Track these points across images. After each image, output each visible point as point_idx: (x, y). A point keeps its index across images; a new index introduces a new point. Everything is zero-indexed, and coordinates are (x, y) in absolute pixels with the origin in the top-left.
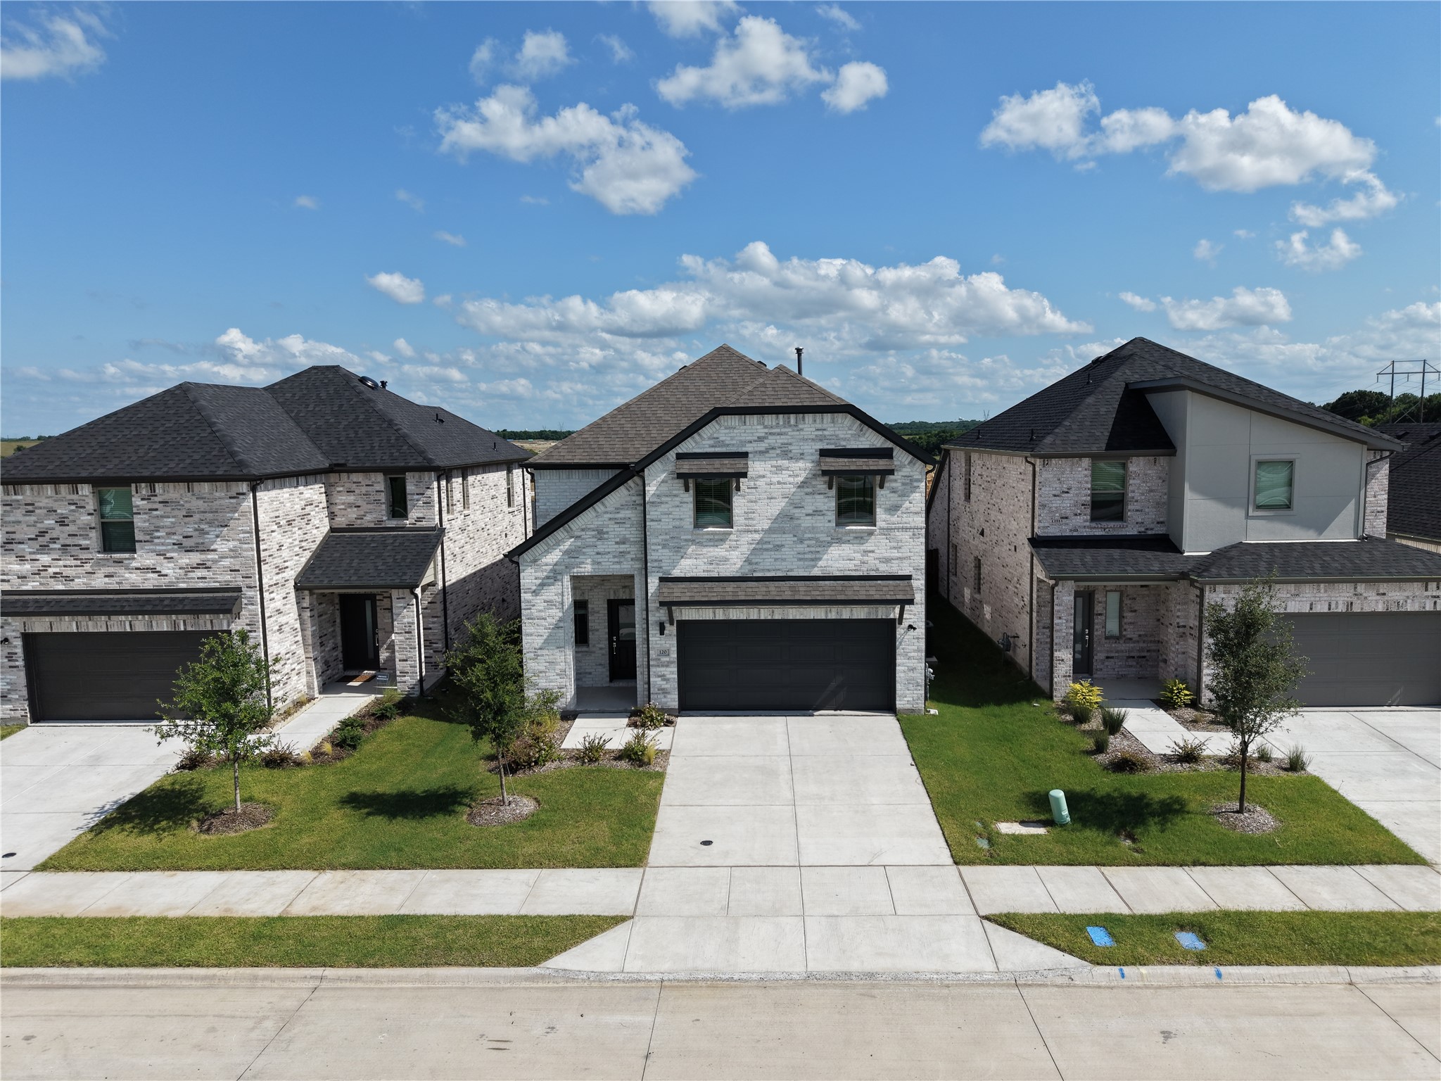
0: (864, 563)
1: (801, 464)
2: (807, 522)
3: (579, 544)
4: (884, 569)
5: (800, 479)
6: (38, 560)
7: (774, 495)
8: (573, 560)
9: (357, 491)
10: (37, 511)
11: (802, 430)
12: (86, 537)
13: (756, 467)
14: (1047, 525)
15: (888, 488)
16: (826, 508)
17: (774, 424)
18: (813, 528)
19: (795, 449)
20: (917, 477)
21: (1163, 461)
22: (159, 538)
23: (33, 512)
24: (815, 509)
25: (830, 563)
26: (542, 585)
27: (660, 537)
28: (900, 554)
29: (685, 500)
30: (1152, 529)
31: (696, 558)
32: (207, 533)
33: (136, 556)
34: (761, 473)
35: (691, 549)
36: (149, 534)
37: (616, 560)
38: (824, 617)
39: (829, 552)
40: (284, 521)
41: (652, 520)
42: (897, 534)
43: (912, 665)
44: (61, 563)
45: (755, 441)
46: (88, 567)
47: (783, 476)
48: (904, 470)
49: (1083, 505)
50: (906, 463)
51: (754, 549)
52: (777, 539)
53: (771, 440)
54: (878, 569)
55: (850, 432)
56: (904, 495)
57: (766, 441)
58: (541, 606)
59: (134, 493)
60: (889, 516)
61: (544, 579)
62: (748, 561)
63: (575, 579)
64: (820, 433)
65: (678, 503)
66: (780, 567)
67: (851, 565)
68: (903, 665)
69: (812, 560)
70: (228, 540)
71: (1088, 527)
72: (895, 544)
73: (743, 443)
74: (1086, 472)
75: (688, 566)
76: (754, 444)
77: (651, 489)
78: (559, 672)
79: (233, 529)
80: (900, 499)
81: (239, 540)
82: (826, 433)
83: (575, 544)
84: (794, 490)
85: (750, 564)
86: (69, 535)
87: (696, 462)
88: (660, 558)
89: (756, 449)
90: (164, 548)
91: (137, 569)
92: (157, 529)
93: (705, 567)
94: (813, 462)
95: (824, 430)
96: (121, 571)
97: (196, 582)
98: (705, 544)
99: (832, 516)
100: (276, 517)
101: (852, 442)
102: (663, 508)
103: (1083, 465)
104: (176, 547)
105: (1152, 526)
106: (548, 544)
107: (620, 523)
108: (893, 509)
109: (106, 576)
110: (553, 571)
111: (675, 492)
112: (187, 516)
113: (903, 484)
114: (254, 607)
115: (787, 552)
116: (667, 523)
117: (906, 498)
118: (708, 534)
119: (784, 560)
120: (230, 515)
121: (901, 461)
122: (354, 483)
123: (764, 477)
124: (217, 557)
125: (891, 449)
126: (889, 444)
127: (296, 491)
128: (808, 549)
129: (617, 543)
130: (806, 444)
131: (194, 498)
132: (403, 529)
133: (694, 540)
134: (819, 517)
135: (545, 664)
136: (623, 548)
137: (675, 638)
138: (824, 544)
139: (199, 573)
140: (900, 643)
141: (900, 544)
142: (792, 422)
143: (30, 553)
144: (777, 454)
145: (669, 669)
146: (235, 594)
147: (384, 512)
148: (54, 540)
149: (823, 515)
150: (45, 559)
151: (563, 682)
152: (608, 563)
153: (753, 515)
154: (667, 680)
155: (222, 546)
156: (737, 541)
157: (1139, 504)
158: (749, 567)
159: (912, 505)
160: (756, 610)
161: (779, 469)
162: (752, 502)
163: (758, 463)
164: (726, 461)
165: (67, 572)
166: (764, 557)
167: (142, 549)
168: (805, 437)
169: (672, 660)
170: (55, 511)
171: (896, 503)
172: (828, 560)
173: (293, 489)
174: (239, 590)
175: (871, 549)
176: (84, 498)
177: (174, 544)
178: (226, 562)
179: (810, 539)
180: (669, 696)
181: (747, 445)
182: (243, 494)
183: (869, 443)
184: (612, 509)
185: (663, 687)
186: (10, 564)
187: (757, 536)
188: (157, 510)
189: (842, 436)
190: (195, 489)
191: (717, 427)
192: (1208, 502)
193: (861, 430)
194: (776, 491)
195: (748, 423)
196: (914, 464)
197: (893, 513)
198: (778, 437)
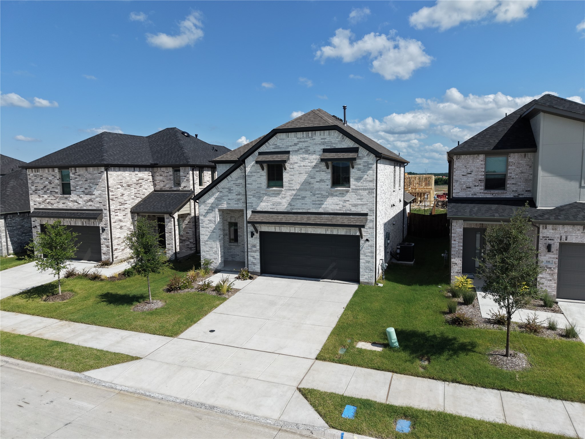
0: (344, 206)
1: (314, 156)
2: (317, 186)
3: (221, 195)
4: (354, 210)
5: (314, 164)
6: (44, 197)
7: (302, 172)
8: (219, 202)
9: (163, 175)
10: (43, 178)
11: (314, 139)
12: (57, 188)
13: (294, 158)
14: (458, 191)
15: (356, 168)
16: (326, 178)
17: (301, 137)
18: (320, 188)
19: (311, 149)
20: (371, 162)
21: (530, 155)
22: (78, 189)
23: (42, 179)
24: (321, 179)
25: (328, 206)
26: (207, 213)
27: (252, 192)
28: (362, 203)
29: (262, 174)
30: (522, 195)
31: (267, 202)
32: (92, 188)
33: (71, 196)
34: (296, 161)
35: (265, 198)
36: (75, 188)
37: (236, 202)
38: (325, 233)
39: (327, 200)
40: (126, 185)
41: (249, 184)
42: (361, 192)
43: (368, 259)
44: (50, 198)
45: (293, 145)
46: (57, 200)
47: (306, 162)
48: (364, 158)
49: (480, 180)
50: (365, 155)
51: (293, 198)
52: (303, 194)
53: (300, 145)
54: (351, 210)
55: (337, 140)
56: (364, 172)
57: (298, 145)
58: (207, 222)
59: (70, 172)
60: (356, 183)
61: (208, 210)
62: (290, 204)
63: (220, 210)
64: (323, 140)
65: (259, 176)
66: (305, 208)
67: (338, 207)
68: (363, 259)
69: (319, 204)
70: (98, 190)
71: (482, 193)
72: (359, 197)
73: (288, 147)
74: (482, 163)
75: (263, 206)
76: (293, 147)
77: (248, 169)
78: (214, 252)
79: (100, 186)
80: (362, 174)
81: (102, 190)
82: (326, 140)
83: (220, 195)
84: (311, 169)
85: (291, 205)
86: (52, 188)
87: (266, 156)
88: (252, 202)
89: (293, 149)
90: (79, 193)
91: (72, 201)
92: (77, 185)
93: (271, 207)
94: (320, 155)
95: (325, 139)
96: (67, 202)
97: (89, 207)
98: (271, 195)
99: (329, 183)
100: (120, 183)
101: (338, 145)
102: (253, 178)
103: (480, 158)
104: (83, 193)
105: (522, 193)
106: (209, 195)
107: (238, 185)
108: (359, 179)
109: (63, 204)
110: (211, 206)
111: (258, 171)
112: (86, 181)
113: (364, 166)
114: (106, 217)
115: (308, 200)
116: (255, 186)
117: (365, 173)
118: (272, 191)
119: (306, 204)
120: (98, 180)
121: (363, 154)
122: (162, 172)
123: (297, 163)
124: (95, 197)
125: (358, 148)
126: (357, 145)
127: (133, 174)
128: (317, 199)
129: (237, 195)
130: (316, 146)
131: (88, 173)
132: (179, 191)
133: (266, 194)
134: (323, 183)
135: (209, 248)
136: (239, 197)
137: (259, 240)
138: (325, 196)
139: (90, 203)
140: (362, 248)
141: (362, 197)
142: (310, 135)
143: (42, 194)
144: (303, 152)
145: (256, 254)
146: (100, 212)
147: (172, 184)
148: (48, 189)
149: (324, 182)
150: (46, 196)
151: (216, 256)
152: (233, 204)
153: (292, 182)
154: (255, 259)
155: (96, 193)
156: (285, 194)
157: (514, 180)
158: (290, 207)
159: (368, 177)
160: (293, 228)
161: (304, 159)
162: (292, 175)
163: (294, 156)
164: (279, 156)
165: (52, 202)
166: (297, 202)
167: (73, 193)
168: (316, 143)
169: (257, 249)
170: (48, 178)
171: (360, 176)
172: (326, 204)
173: (132, 172)
174: (101, 210)
175: (347, 199)
176: (56, 173)
177: (82, 192)
178: (98, 199)
179: (318, 194)
180: (256, 266)
181: (290, 147)
182: (103, 172)
183: (347, 145)
184: (235, 179)
185: (253, 262)
186: (36, 198)
187: (294, 192)
188: (77, 178)
189: (334, 142)
190: (88, 170)
191: (276, 139)
192: (554, 178)
193: (343, 139)
194: (303, 170)
195: (290, 137)
196: (370, 155)
197: (359, 181)
198: (304, 143)
